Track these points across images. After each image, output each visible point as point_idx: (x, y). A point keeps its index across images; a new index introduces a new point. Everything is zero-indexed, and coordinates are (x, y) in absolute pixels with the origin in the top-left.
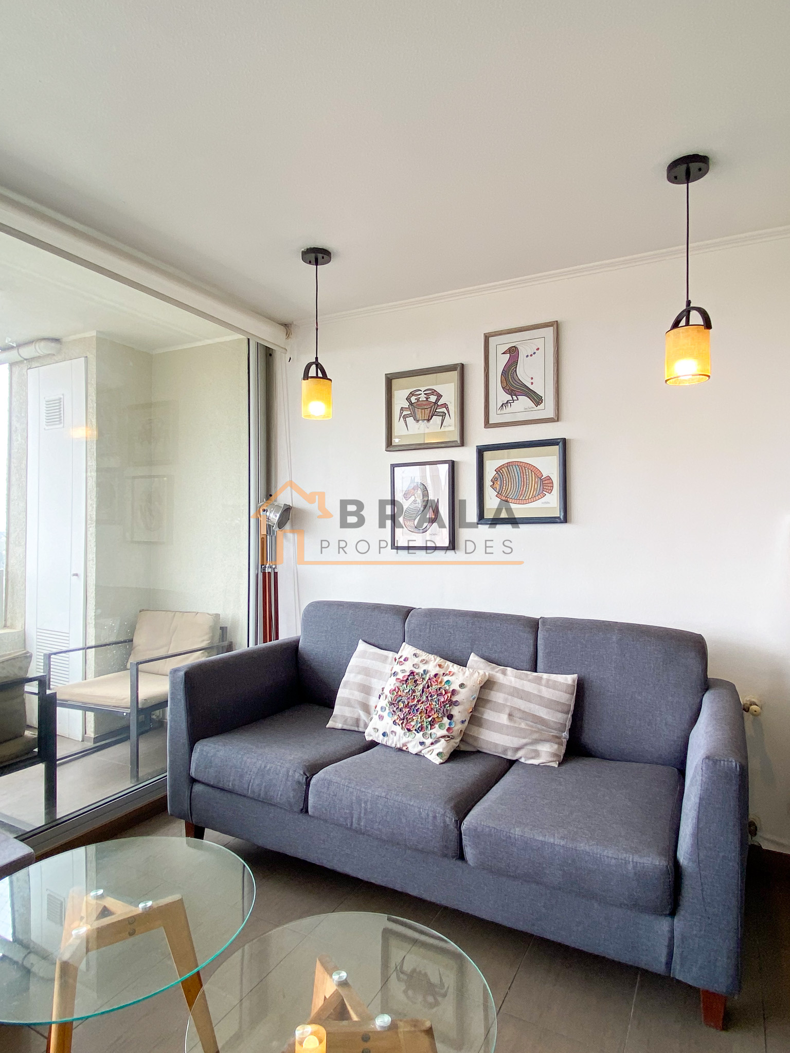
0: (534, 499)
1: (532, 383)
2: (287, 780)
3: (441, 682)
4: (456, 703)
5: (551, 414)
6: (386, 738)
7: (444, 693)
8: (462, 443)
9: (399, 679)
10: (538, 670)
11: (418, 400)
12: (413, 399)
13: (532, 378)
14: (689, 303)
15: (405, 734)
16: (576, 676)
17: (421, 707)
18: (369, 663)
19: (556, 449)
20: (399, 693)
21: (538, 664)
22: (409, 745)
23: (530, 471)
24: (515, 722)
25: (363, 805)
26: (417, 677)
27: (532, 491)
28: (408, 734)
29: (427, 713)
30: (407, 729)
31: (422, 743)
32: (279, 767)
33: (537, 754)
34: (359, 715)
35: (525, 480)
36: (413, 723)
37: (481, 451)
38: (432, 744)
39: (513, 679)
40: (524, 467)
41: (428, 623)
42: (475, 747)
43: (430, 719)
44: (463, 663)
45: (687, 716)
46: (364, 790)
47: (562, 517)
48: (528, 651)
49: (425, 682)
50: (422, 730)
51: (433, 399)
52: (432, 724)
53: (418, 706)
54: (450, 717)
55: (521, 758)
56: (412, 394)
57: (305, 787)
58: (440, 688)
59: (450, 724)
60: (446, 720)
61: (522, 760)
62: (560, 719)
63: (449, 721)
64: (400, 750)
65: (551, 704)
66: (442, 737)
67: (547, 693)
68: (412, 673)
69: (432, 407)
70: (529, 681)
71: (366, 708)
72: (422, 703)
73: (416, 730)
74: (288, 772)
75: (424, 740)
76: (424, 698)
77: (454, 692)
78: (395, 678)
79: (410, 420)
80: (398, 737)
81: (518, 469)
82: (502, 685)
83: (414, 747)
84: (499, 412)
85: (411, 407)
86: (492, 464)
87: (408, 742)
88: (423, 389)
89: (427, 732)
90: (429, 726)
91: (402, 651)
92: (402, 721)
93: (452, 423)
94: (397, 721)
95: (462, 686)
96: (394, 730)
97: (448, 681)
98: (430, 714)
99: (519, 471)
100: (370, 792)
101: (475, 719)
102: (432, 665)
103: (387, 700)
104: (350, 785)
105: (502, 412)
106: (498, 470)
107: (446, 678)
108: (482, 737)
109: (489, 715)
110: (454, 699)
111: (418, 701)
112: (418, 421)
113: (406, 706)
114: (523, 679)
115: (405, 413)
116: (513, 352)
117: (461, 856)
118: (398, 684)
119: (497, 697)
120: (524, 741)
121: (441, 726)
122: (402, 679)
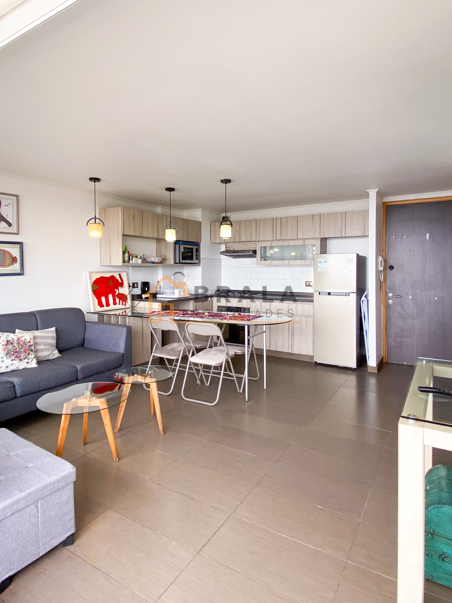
0: (9, 265)
4: (32, 346)
5: (16, 231)
6: (6, 369)
7: (26, 343)
9: (3, 344)
10: (41, 329)
13: (7, 215)
15: (18, 363)
16: (55, 327)
17: (22, 350)
19: (18, 246)
20: (8, 349)
21: (39, 327)
22: (19, 367)
23: (7, 254)
24: (46, 347)
26: (11, 342)
27: (8, 262)
28: (20, 362)
29: (25, 351)
30: (20, 360)
31: (27, 363)
35: (5, 257)
36: (22, 357)
38: (31, 361)
39: (39, 333)
40: (4, 252)
44: (16, 332)
47: (22, 273)
48: (34, 324)
49: (16, 342)
52: (28, 354)
53: (20, 351)
54: (32, 351)
58: (24, 342)
59: (33, 353)
60: (31, 352)
61: (51, 358)
62: (54, 342)
65: (51, 338)
66: (33, 358)
67: (51, 335)
68: (8, 341)
70: (44, 333)
73: (24, 359)
75: (28, 361)
76: (20, 347)
77: (29, 342)
81: (2, 252)
82: (38, 336)
83: (23, 366)
89: (28, 358)
90: (28, 356)
92: (16, 358)
94: (13, 359)
95: (31, 339)
96: (12, 363)
97: (25, 339)
99: (2, 254)
101: (36, 350)
103: (2, 354)
111: (19, 349)
113: (16, 352)
118: (4, 347)
120: (50, 352)
121: (32, 355)
122: (5, 344)
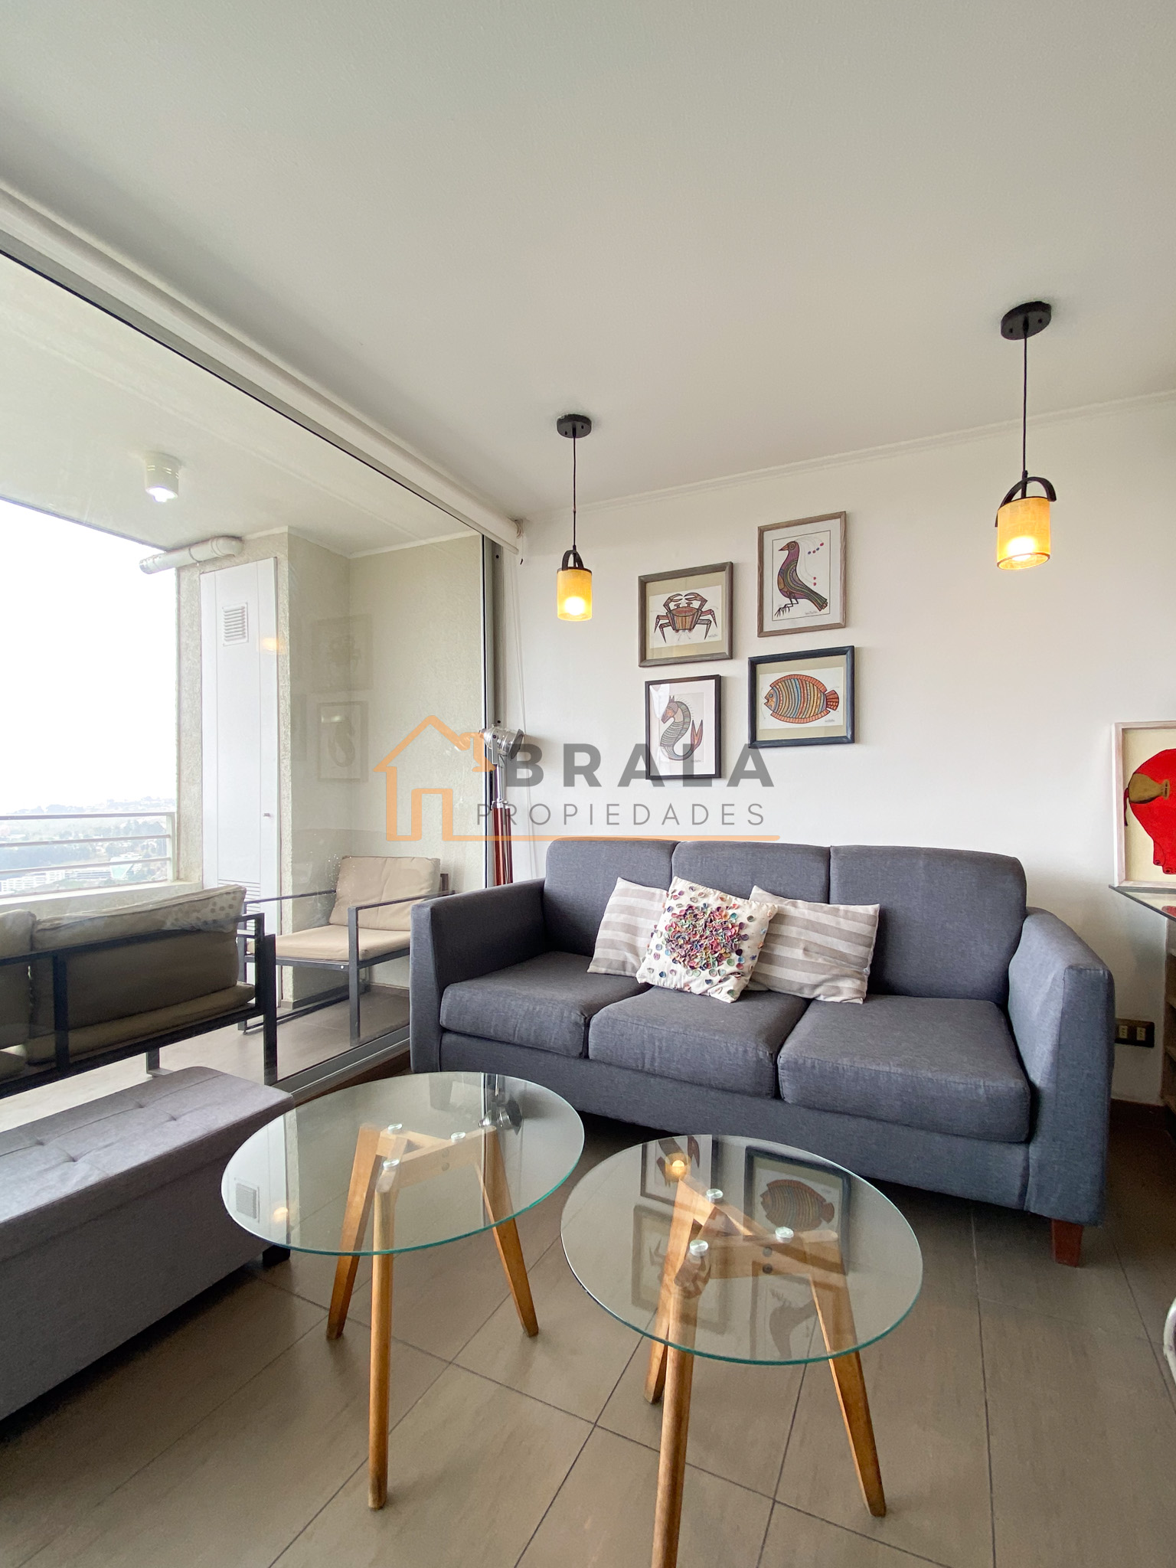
0: (816, 716)
1: (815, 584)
2: (561, 1021)
3: (725, 916)
4: (745, 938)
5: (837, 619)
6: (663, 979)
7: (730, 926)
8: (731, 656)
9: (675, 914)
10: (831, 900)
11: (678, 606)
12: (672, 606)
13: (815, 578)
14: (1025, 473)
15: (687, 973)
16: (877, 906)
17: (705, 942)
18: (632, 901)
19: (842, 659)
20: (678, 929)
21: (831, 896)
22: (691, 985)
23: (811, 685)
24: (811, 957)
25: (657, 1043)
26: (696, 912)
27: (814, 708)
28: (691, 972)
29: (713, 948)
30: (690, 967)
31: (708, 982)
32: (550, 1009)
33: (838, 991)
34: (626, 957)
35: (806, 695)
36: (697, 960)
37: (754, 663)
38: (720, 981)
39: (806, 911)
40: (803, 681)
41: (700, 857)
42: (765, 986)
43: (716, 955)
44: (746, 896)
45: (1006, 943)
46: (657, 1027)
47: (849, 737)
48: (818, 882)
49: (706, 916)
50: (708, 966)
51: (696, 604)
52: (719, 959)
53: (702, 942)
54: (739, 952)
55: (819, 995)
56: (670, 599)
57: (583, 1028)
58: (725, 922)
59: (740, 960)
60: (734, 956)
61: (821, 998)
62: (861, 952)
63: (738, 957)
64: (680, 991)
65: (849, 937)
66: (731, 974)
67: (846, 925)
68: (691, 907)
69: (694, 614)
70: (825, 912)
71: (634, 950)
72: (706, 938)
73: (700, 967)
74: (562, 1013)
75: (711, 978)
76: (708, 933)
77: (741, 926)
78: (670, 913)
79: (668, 630)
80: (680, 976)
81: (797, 683)
82: (792, 918)
83: (699, 986)
84: (775, 618)
85: (669, 615)
86: (768, 677)
87: (691, 981)
88: (684, 593)
89: (715, 968)
90: (716, 963)
91: (674, 885)
92: (683, 959)
93: (719, 632)
94: (678, 959)
95: (750, 918)
96: (674, 969)
97: (734, 915)
98: (716, 950)
99: (798, 686)
100: (665, 1029)
101: (765, 956)
102: (713, 899)
103: (663, 937)
104: (639, 1023)
105: (779, 618)
106: (774, 686)
107: (730, 912)
108: (774, 974)
109: (781, 951)
110: (743, 933)
111: (701, 936)
112: (677, 631)
113: (687, 943)
114: (817, 911)
115: (661, 622)
116: (793, 548)
117: (777, 1095)
118: (675, 920)
119: (790, 931)
120: (823, 977)
121: (729, 962)
122: (678, 914)
